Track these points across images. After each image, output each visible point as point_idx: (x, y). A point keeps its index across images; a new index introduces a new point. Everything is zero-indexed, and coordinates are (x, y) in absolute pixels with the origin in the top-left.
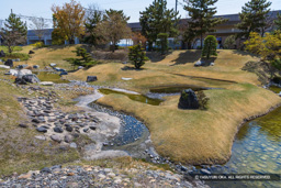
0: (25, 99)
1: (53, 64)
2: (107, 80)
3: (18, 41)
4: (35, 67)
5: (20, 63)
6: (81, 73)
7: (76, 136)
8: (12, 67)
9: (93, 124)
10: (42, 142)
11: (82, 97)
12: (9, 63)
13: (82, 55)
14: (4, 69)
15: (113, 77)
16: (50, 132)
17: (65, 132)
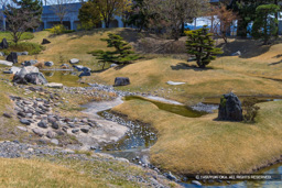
0: (19, 98)
1: (73, 61)
2: (145, 85)
3: (29, 25)
4: (47, 64)
5: (27, 59)
6: (111, 73)
7: (60, 134)
8: (16, 63)
9: (87, 127)
10: (22, 132)
11: (94, 103)
12: (11, 58)
13: (116, 44)
14: (4, 66)
15: (154, 81)
16: (33, 126)
17: (50, 129)
